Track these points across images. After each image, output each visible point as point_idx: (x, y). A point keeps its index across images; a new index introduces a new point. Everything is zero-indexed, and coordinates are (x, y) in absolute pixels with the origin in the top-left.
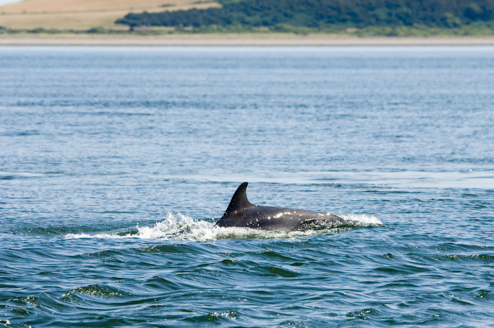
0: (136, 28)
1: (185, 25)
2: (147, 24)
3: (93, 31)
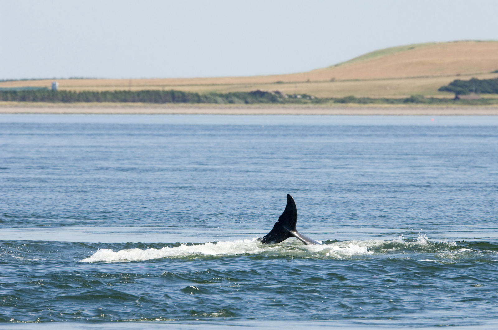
0: (461, 97)
2: (476, 92)
3: (411, 100)
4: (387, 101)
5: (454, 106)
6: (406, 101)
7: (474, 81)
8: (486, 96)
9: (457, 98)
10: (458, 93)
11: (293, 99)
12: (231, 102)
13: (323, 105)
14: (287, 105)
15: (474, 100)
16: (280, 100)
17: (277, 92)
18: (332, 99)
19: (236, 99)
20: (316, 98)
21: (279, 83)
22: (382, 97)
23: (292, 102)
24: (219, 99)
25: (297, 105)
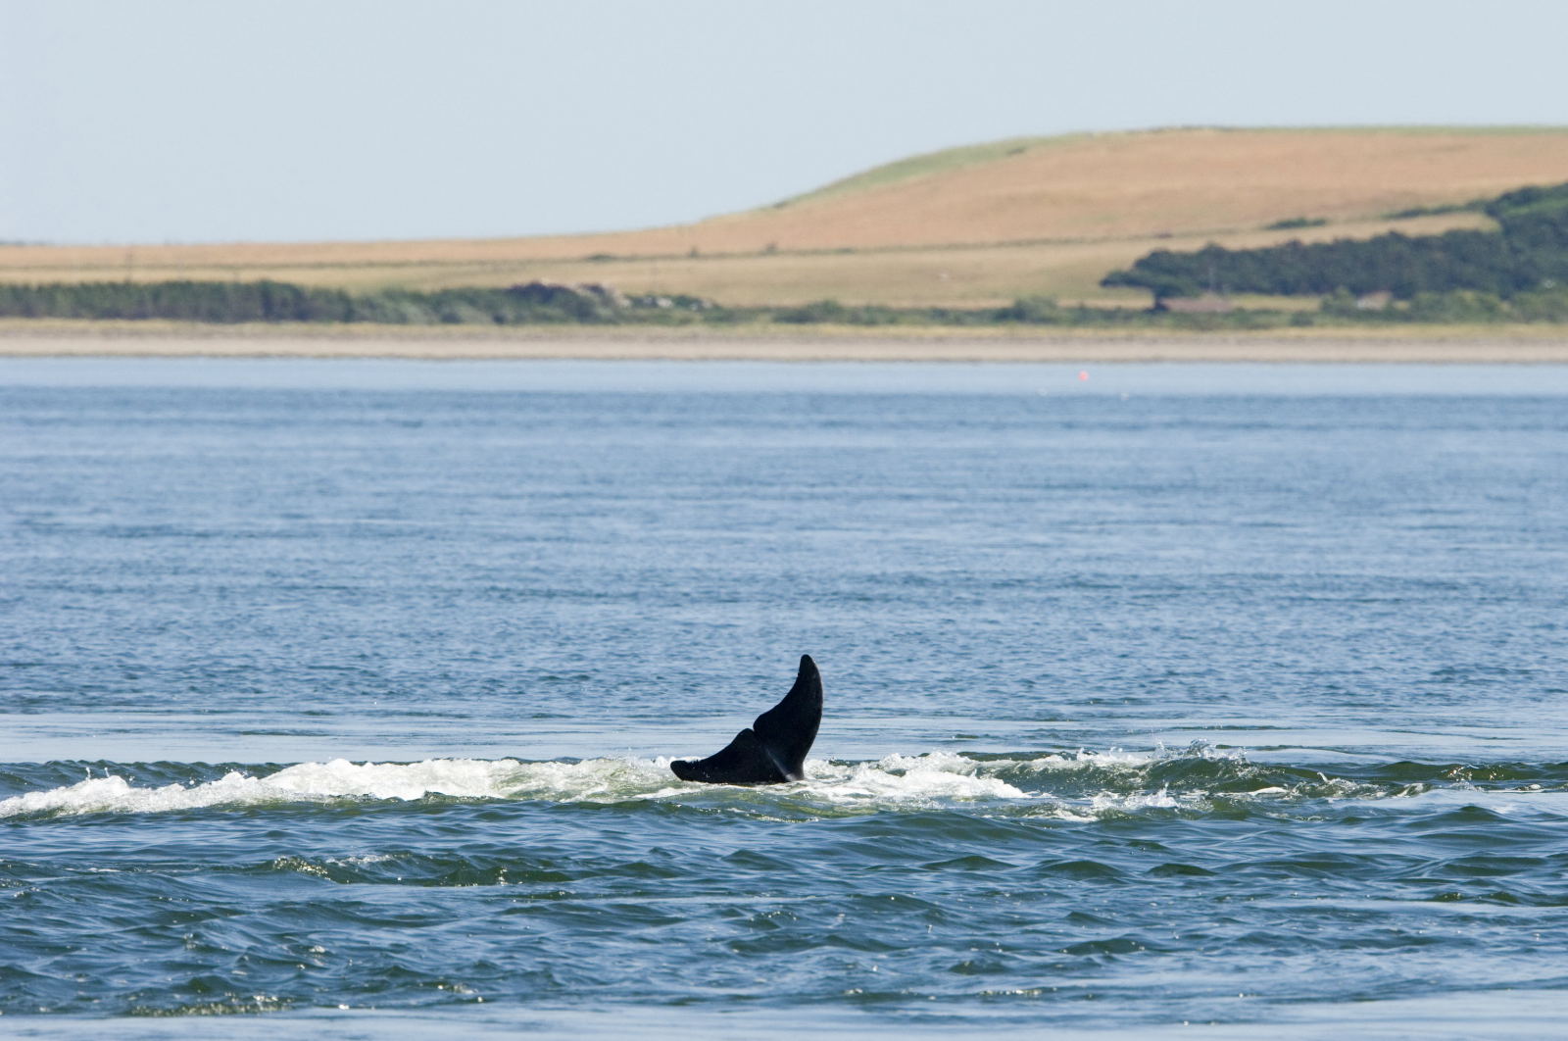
0: (1176, 304)
1: (1358, 291)
2: (1218, 288)
3: (1016, 314)
4: (941, 316)
5: (1149, 333)
6: (1002, 316)
7: (1214, 254)
8: (1251, 302)
9: (1159, 310)
10: (1163, 292)
11: (644, 310)
12: (451, 319)
13: (741, 330)
14: (625, 330)
15: (1213, 314)
16: (603, 312)
17: (596, 289)
18: (766, 310)
19: (464, 310)
20: (717, 307)
21: (598, 258)
22: (926, 304)
23: (641, 320)
24: (411, 309)
25: (658, 330)
